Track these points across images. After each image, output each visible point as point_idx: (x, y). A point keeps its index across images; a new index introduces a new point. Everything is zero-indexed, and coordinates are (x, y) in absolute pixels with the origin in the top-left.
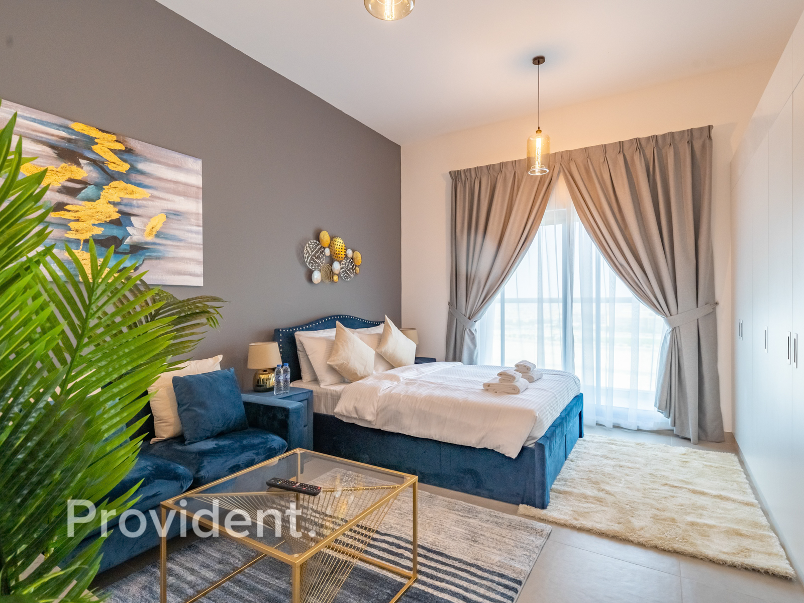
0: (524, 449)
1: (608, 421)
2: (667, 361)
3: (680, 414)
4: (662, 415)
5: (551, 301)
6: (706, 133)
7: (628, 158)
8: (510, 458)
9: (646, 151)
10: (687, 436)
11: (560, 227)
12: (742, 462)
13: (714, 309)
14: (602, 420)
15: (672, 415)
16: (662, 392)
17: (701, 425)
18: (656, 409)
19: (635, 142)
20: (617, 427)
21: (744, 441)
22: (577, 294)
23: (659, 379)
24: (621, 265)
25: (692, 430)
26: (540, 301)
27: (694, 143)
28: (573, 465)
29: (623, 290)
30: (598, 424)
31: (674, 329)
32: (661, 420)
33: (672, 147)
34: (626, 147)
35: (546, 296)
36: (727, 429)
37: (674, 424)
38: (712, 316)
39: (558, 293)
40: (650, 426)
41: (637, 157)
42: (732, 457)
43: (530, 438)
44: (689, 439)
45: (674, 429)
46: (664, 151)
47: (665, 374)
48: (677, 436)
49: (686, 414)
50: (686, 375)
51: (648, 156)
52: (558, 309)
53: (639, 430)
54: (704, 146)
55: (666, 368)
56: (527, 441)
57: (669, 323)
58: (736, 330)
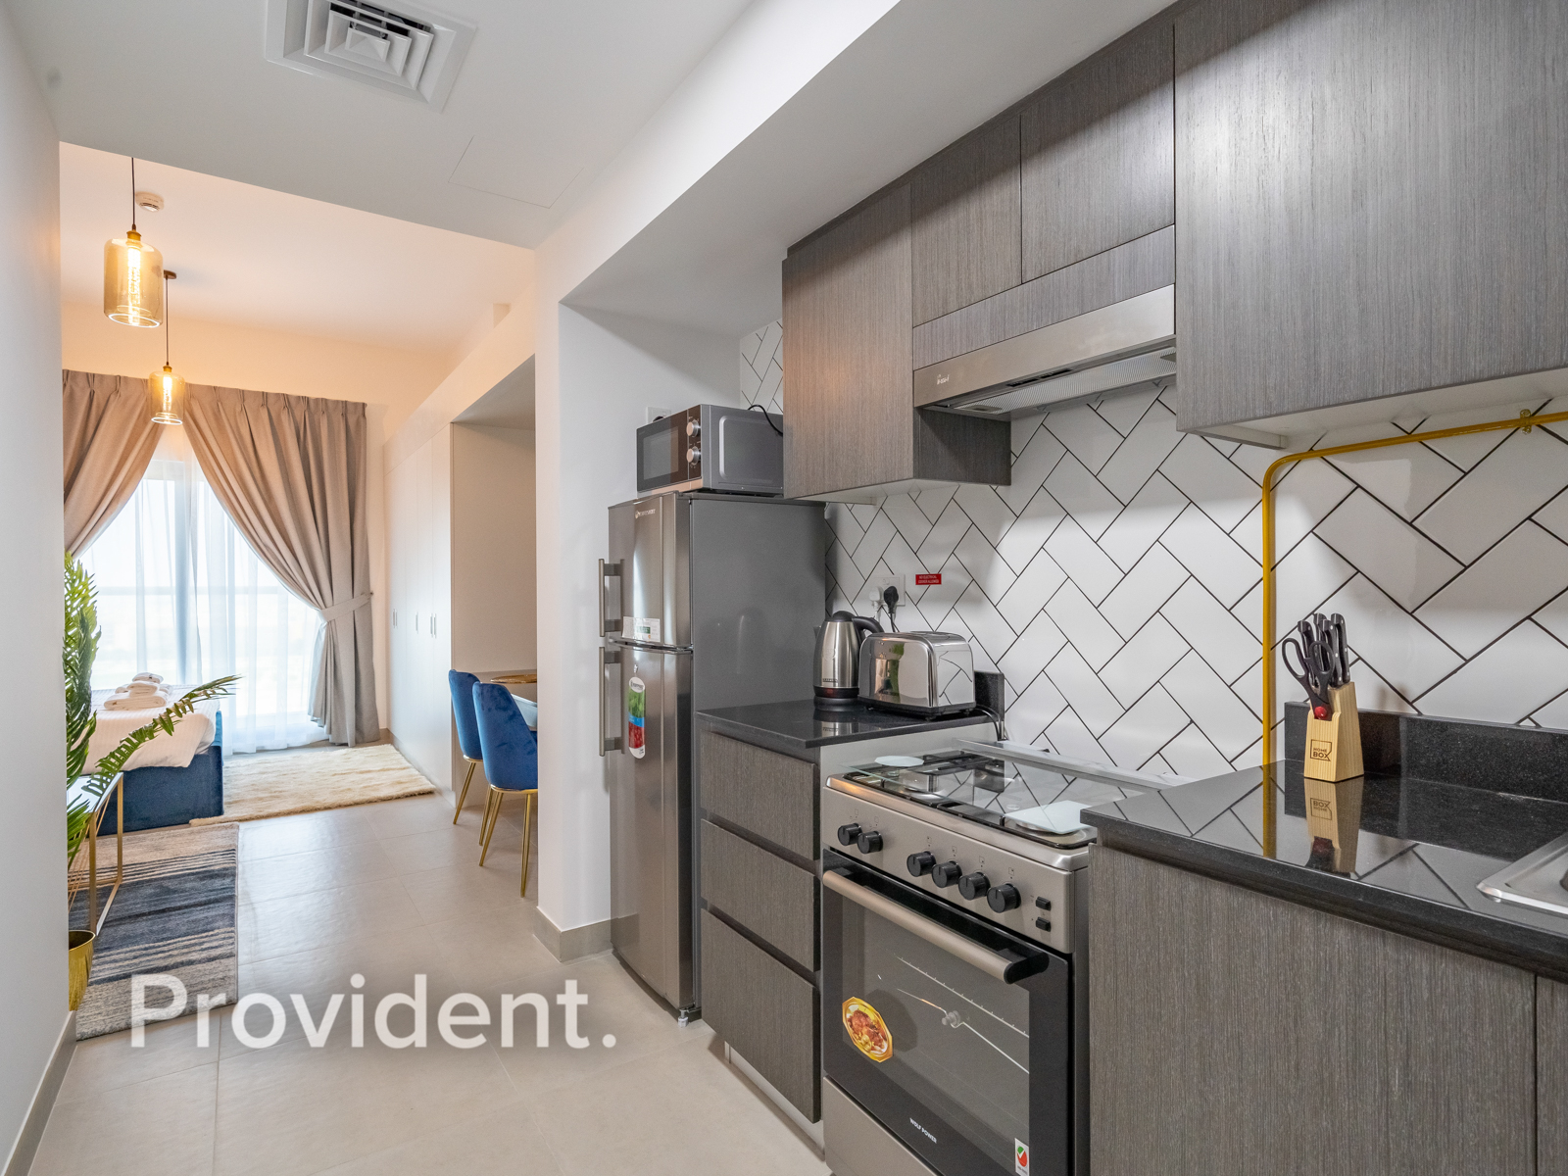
0: (196, 757)
1: (249, 745)
2: (322, 660)
3: (336, 719)
4: (316, 724)
5: (159, 591)
6: (360, 409)
7: (273, 415)
8: (181, 769)
9: (296, 412)
10: (344, 742)
11: (171, 485)
12: (397, 750)
13: (369, 599)
14: (240, 747)
15: (328, 721)
16: (317, 696)
17: (358, 728)
18: (310, 717)
19: (282, 398)
20: (261, 751)
21: (398, 731)
22: (202, 582)
23: (313, 682)
24: (265, 546)
25: (349, 733)
26: (141, 591)
27: (349, 417)
28: (229, 786)
29: (267, 576)
30: (235, 754)
31: (329, 623)
32: (315, 730)
33: (325, 416)
34: (271, 401)
35: (149, 583)
36: (382, 725)
37: (330, 731)
38: (367, 607)
39: (169, 580)
40: (304, 740)
41: (285, 417)
42: (388, 747)
43: (202, 744)
44: (346, 745)
45: (330, 737)
46: (316, 417)
47: (320, 675)
48: (333, 744)
49: (343, 718)
50: (343, 673)
51: (298, 419)
52: (170, 602)
53: (289, 749)
54: (358, 423)
55: (321, 668)
56: (198, 748)
57: (324, 616)
58: (390, 619)
